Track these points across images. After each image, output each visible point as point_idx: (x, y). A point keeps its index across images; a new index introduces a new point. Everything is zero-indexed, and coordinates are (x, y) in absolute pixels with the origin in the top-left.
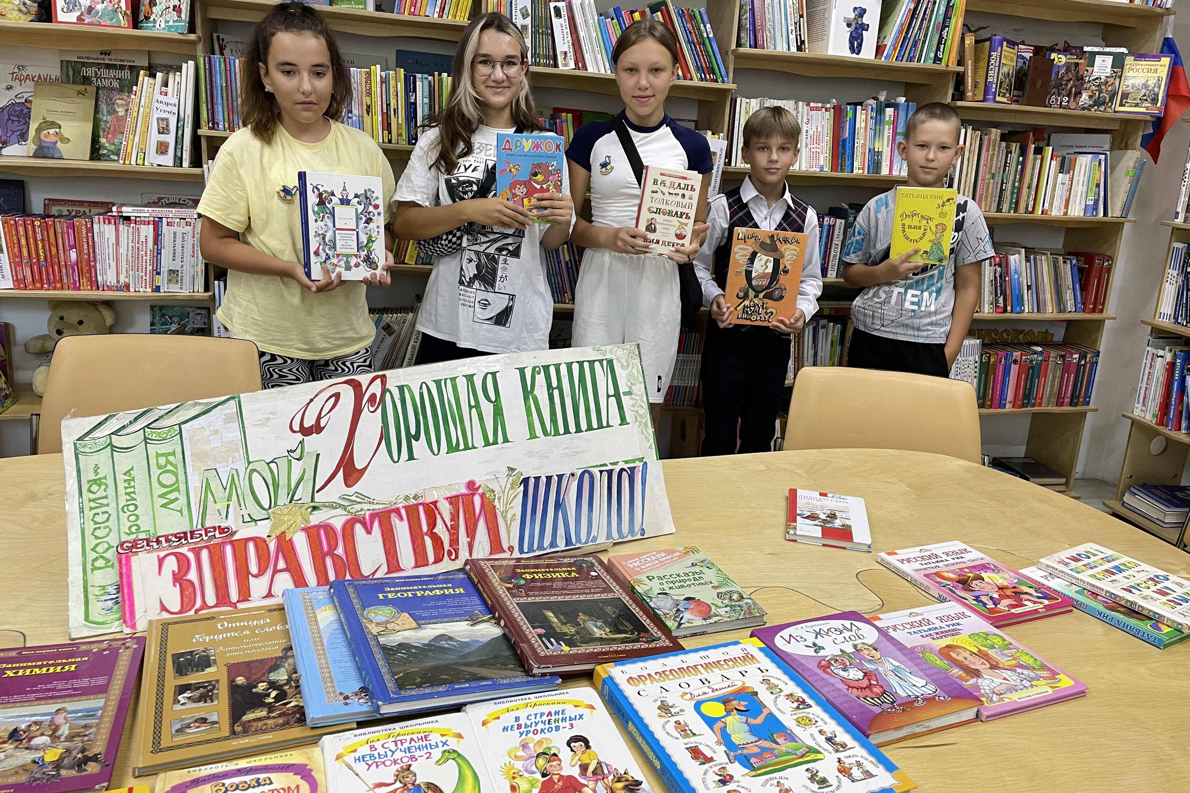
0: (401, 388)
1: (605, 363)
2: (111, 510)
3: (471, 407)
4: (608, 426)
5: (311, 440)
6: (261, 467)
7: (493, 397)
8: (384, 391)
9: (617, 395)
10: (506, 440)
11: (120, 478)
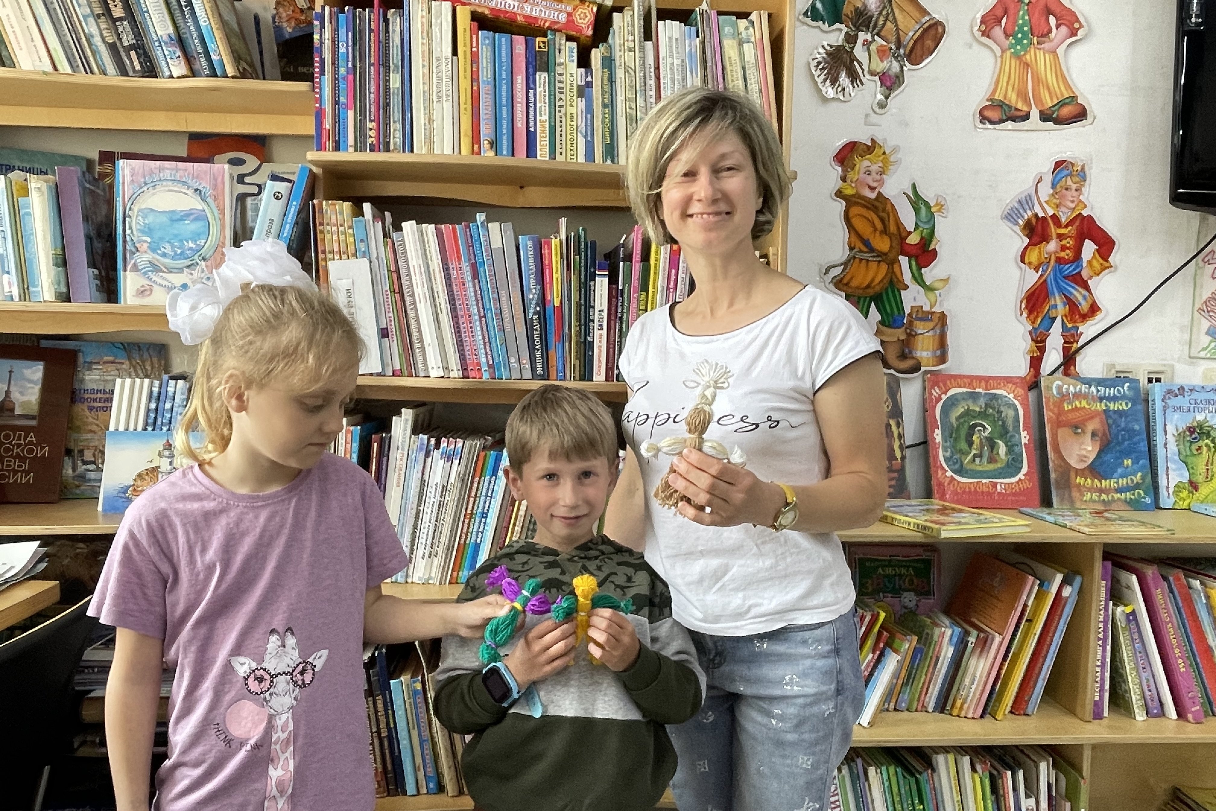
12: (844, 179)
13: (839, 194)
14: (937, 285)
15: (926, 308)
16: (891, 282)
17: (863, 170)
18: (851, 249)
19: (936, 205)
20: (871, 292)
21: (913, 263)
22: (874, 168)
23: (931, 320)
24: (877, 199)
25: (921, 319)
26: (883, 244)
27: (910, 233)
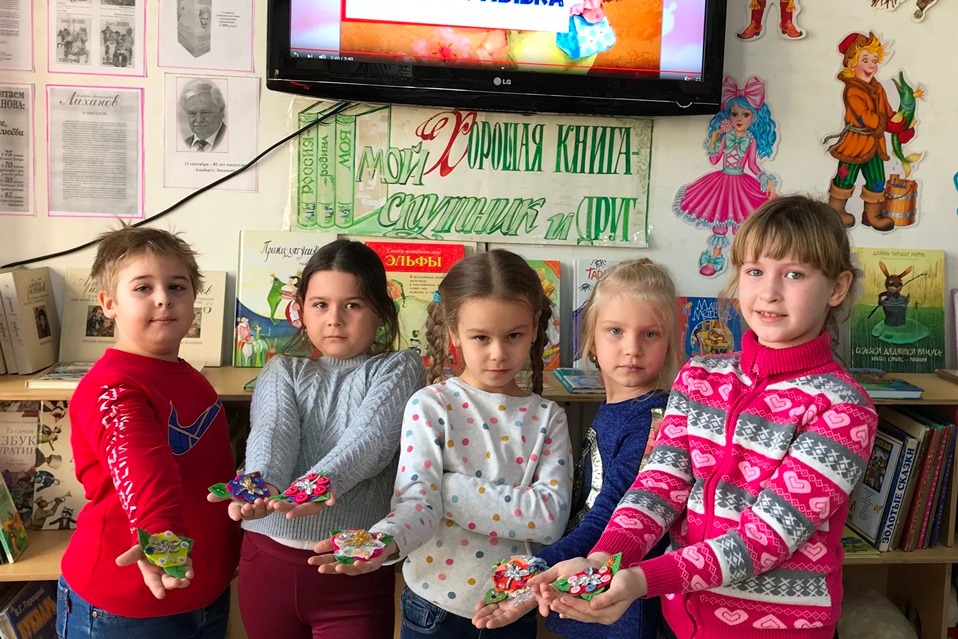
0: (484, 123)
1: (623, 130)
2: (314, 158)
3: (522, 145)
4: (615, 172)
5: (427, 144)
6: (396, 152)
7: (538, 140)
8: (474, 122)
9: (627, 154)
10: (539, 169)
11: (321, 141)
12: (846, 66)
13: (841, 77)
14: (911, 158)
15: (902, 177)
16: (877, 153)
17: (861, 59)
18: (847, 124)
19: (918, 91)
20: (859, 160)
21: (895, 138)
22: (871, 57)
23: (905, 187)
24: (870, 83)
25: (897, 186)
26: (872, 121)
27: (895, 113)
